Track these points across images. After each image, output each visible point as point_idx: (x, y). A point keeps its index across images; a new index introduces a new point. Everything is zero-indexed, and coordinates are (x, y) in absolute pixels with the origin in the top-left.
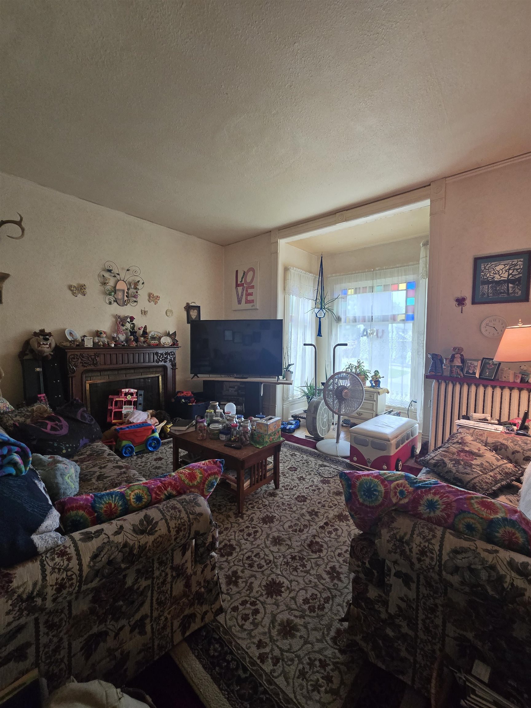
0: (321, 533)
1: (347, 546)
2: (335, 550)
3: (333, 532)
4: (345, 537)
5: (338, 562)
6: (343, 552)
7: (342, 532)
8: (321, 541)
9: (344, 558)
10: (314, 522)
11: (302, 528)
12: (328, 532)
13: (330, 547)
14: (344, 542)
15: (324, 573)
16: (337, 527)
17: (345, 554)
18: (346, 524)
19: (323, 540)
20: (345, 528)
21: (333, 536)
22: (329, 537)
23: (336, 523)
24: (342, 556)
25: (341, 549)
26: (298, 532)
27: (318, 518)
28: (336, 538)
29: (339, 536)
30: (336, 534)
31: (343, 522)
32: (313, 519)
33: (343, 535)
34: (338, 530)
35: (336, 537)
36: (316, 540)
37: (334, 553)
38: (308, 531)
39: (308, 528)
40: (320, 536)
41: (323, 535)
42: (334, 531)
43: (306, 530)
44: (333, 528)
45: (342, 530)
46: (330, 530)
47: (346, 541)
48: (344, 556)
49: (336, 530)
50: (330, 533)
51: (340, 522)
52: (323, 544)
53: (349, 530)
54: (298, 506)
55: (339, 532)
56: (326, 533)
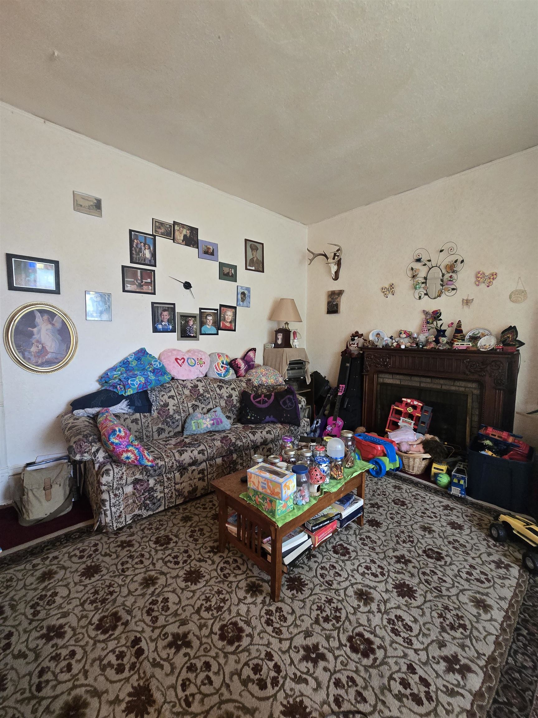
0: (127, 638)
1: (77, 674)
2: (84, 650)
3: (120, 661)
4: (95, 680)
5: (64, 647)
6: (73, 662)
7: (107, 679)
8: (113, 634)
9: (62, 658)
10: (159, 636)
11: (154, 614)
12: (123, 652)
13: (95, 644)
14: (86, 673)
15: (67, 621)
16: (126, 674)
17: (66, 662)
18: (121, 697)
19: (115, 639)
20: (113, 691)
21: (112, 658)
22: (113, 651)
23: (136, 677)
24: (68, 657)
25: (79, 661)
26: (149, 607)
27: (165, 648)
28: (103, 660)
29: (103, 669)
30: (110, 665)
31: (130, 695)
32: (164, 635)
33: (101, 678)
34: (117, 673)
35: (105, 662)
36: (119, 627)
37: (81, 646)
38: (145, 622)
39: (150, 623)
40: (123, 635)
41: (123, 641)
42: (118, 665)
43: (148, 619)
44: (127, 667)
45: (112, 682)
46: (126, 660)
47: (86, 678)
48: (64, 659)
49: (120, 669)
50: (121, 656)
51: (133, 687)
52: (107, 635)
53: (104, 697)
54: (212, 621)
55: (111, 673)
56: (124, 649)
